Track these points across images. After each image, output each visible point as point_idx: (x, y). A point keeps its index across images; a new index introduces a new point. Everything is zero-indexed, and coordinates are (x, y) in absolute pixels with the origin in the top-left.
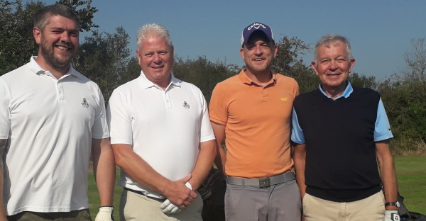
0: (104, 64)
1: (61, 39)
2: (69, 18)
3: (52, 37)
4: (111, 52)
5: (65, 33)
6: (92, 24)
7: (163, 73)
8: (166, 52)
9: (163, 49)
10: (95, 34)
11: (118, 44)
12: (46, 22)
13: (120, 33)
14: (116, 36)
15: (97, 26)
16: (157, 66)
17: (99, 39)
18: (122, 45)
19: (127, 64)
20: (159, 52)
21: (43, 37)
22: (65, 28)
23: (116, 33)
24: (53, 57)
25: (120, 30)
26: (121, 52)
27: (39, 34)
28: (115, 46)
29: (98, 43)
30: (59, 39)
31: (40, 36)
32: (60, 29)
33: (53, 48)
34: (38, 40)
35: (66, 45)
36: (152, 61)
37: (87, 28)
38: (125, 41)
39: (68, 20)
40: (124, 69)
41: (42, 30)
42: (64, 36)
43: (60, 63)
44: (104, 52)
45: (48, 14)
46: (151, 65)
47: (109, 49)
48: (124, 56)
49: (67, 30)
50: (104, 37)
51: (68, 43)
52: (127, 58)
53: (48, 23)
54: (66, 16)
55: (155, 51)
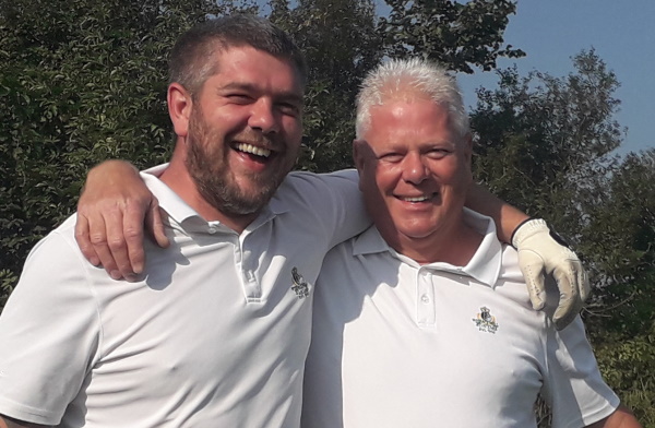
0: (537, 177)
1: (252, 122)
2: (275, 54)
3: (222, 114)
4: (557, 139)
5: (264, 102)
6: (502, 47)
7: (435, 217)
8: (447, 152)
9: (438, 139)
10: (508, 80)
11: (581, 110)
12: (207, 68)
13: (587, 71)
14: (574, 81)
15: (520, 53)
16: (417, 192)
17: (521, 98)
18: (594, 113)
19: (609, 175)
20: (424, 150)
21: (197, 114)
22: (263, 85)
23: (576, 73)
24: (223, 183)
25: (588, 62)
26: (592, 135)
27: (182, 105)
28: (573, 116)
29: (518, 110)
30: (244, 122)
31: (187, 110)
32: (246, 87)
33: (226, 154)
34: (181, 123)
35: (265, 141)
36: (400, 175)
37: (487, 62)
38: (602, 96)
39: (274, 61)
40: (599, 191)
41: (195, 95)
42: (260, 113)
43: (242, 203)
44: (538, 138)
45: (215, 43)
46: (397, 191)
47: (553, 127)
48: (600, 150)
49: (268, 92)
50: (536, 89)
51: (271, 135)
52: (611, 155)
53: (215, 71)
54: (266, 50)
55: (410, 143)
